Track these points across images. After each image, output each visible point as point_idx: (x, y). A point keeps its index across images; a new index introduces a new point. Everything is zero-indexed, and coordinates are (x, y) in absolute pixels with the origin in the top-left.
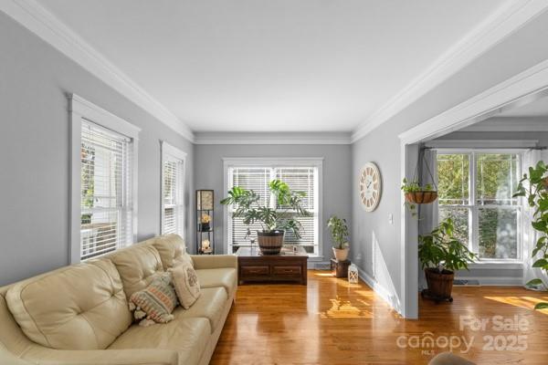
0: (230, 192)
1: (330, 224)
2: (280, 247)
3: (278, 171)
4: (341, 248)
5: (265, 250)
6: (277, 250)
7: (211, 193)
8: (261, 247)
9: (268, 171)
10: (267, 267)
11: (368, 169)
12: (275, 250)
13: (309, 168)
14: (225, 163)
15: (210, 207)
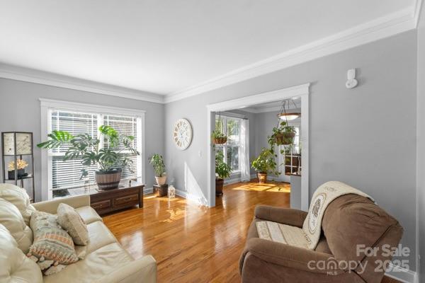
0: (50, 135)
1: (153, 160)
2: (118, 182)
3: (105, 118)
4: (161, 176)
5: (103, 186)
6: (115, 185)
7: (28, 135)
8: (99, 184)
9: (95, 117)
10: (109, 201)
11: (181, 123)
12: (114, 185)
13: (133, 118)
14: (42, 104)
15: (29, 151)
